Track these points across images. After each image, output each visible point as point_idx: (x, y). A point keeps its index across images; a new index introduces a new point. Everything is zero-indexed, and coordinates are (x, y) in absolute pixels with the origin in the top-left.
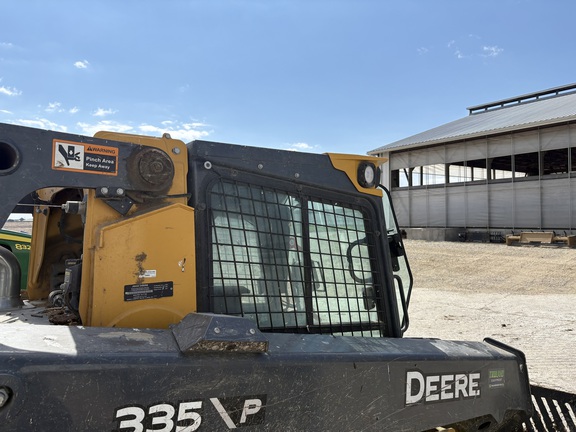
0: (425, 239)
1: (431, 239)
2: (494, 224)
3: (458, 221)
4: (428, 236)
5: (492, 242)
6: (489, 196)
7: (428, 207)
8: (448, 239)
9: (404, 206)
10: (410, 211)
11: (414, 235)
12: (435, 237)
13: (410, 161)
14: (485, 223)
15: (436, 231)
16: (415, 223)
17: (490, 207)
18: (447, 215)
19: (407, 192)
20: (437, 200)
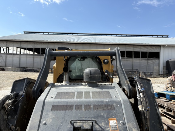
0: (12, 71)
1: (15, 71)
2: (34, 67)
3: (23, 65)
4: (14, 70)
5: (35, 72)
6: (33, 59)
7: (13, 60)
8: (21, 71)
9: (3, 60)
10: (6, 61)
11: (8, 69)
12: (16, 70)
13: (7, 45)
14: (32, 66)
15: (17, 68)
16: (7, 66)
17: (33, 62)
18: (20, 64)
19: (5, 55)
20: (16, 59)
